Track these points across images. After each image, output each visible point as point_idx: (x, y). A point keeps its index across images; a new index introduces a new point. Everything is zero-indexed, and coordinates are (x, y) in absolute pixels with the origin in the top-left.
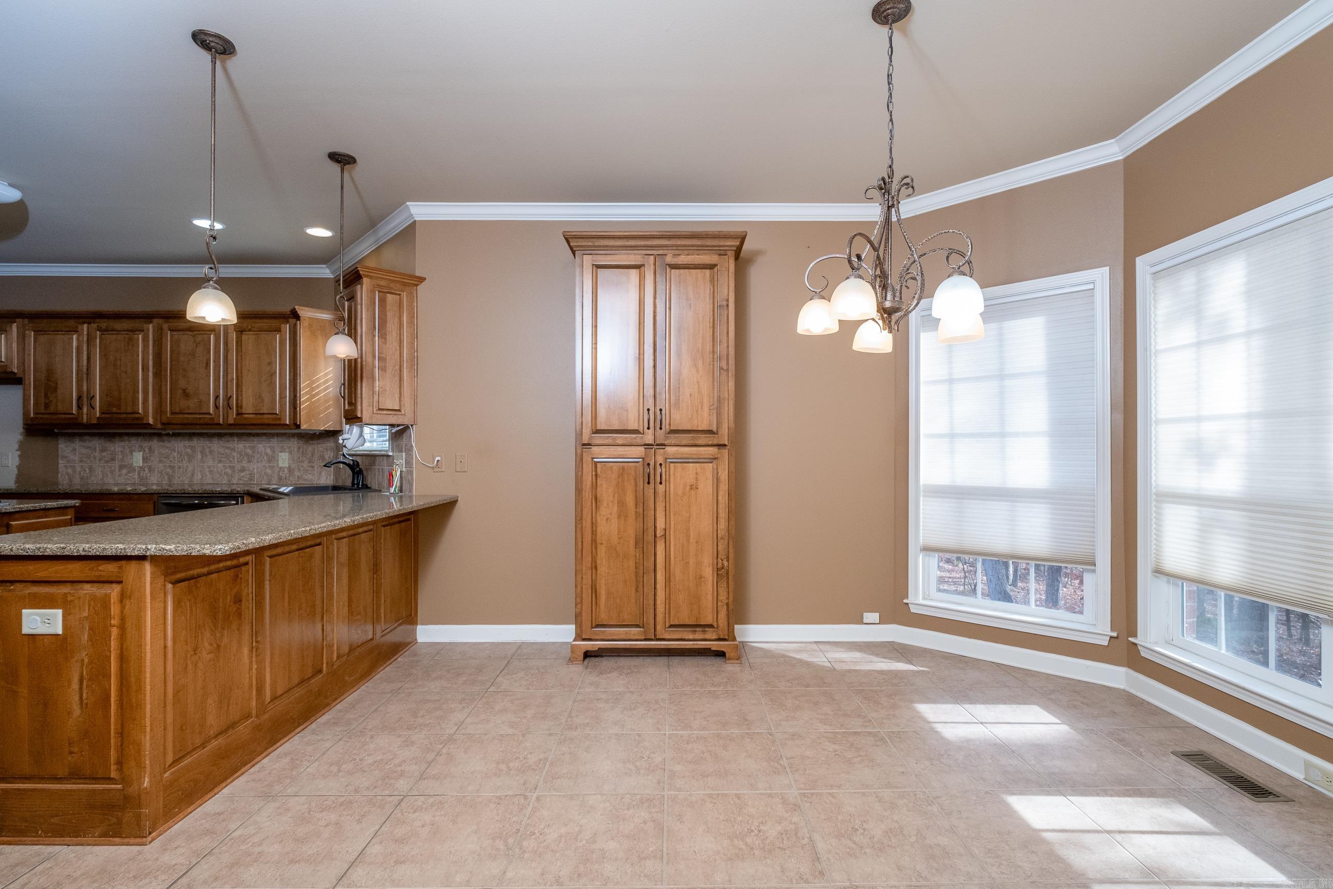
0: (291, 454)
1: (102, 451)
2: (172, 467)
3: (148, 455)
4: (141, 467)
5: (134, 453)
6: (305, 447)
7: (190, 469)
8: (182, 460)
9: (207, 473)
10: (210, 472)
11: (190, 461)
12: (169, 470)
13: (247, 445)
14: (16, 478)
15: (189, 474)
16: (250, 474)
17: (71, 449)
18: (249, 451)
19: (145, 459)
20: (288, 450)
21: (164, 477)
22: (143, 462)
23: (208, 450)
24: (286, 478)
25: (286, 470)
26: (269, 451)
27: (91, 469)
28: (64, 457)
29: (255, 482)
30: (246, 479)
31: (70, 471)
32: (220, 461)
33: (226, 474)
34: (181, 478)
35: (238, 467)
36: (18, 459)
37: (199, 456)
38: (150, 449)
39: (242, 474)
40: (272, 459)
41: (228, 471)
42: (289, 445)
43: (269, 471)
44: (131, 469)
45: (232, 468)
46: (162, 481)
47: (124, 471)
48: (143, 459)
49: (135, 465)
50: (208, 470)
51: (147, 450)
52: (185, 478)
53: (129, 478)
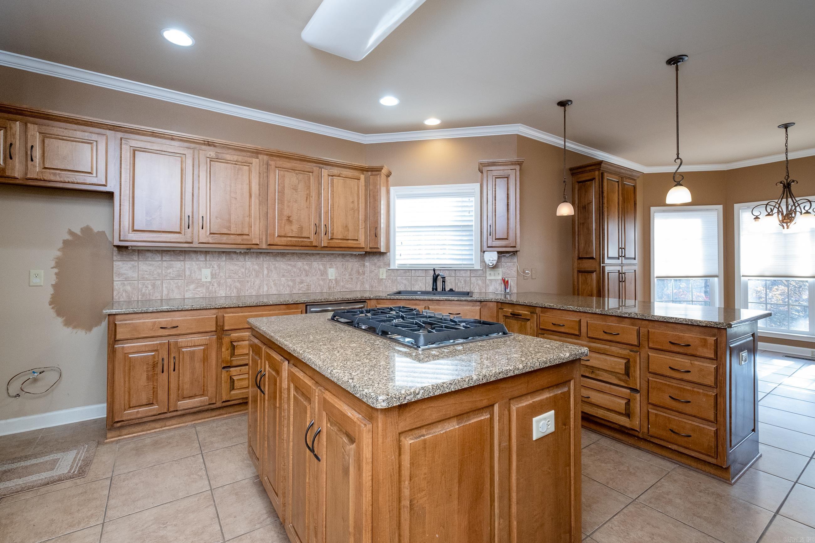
0: (337, 269)
2: (240, 282)
3: (218, 271)
4: (210, 282)
5: (203, 270)
6: (347, 263)
7: (258, 282)
8: (250, 276)
9: (273, 286)
10: (275, 284)
11: (257, 276)
12: (238, 285)
13: (305, 263)
14: (51, 298)
15: (257, 287)
16: (308, 285)
17: (130, 266)
18: (307, 267)
19: (213, 276)
20: (335, 266)
21: (232, 291)
22: (212, 278)
23: (273, 266)
24: (334, 288)
25: (334, 281)
26: (321, 267)
27: (154, 286)
28: (119, 275)
29: (311, 292)
30: (305, 290)
31: (129, 288)
32: (283, 276)
33: (289, 286)
34: (249, 291)
35: (298, 280)
36: (54, 277)
37: (266, 272)
38: (219, 266)
39: (301, 286)
40: (324, 273)
41: (291, 284)
42: (335, 263)
43: (321, 283)
44: (199, 283)
45: (294, 281)
46: (231, 293)
47: (192, 287)
48: (212, 275)
49: (203, 280)
50: (273, 283)
51: (215, 266)
52: (252, 291)
53: (197, 292)
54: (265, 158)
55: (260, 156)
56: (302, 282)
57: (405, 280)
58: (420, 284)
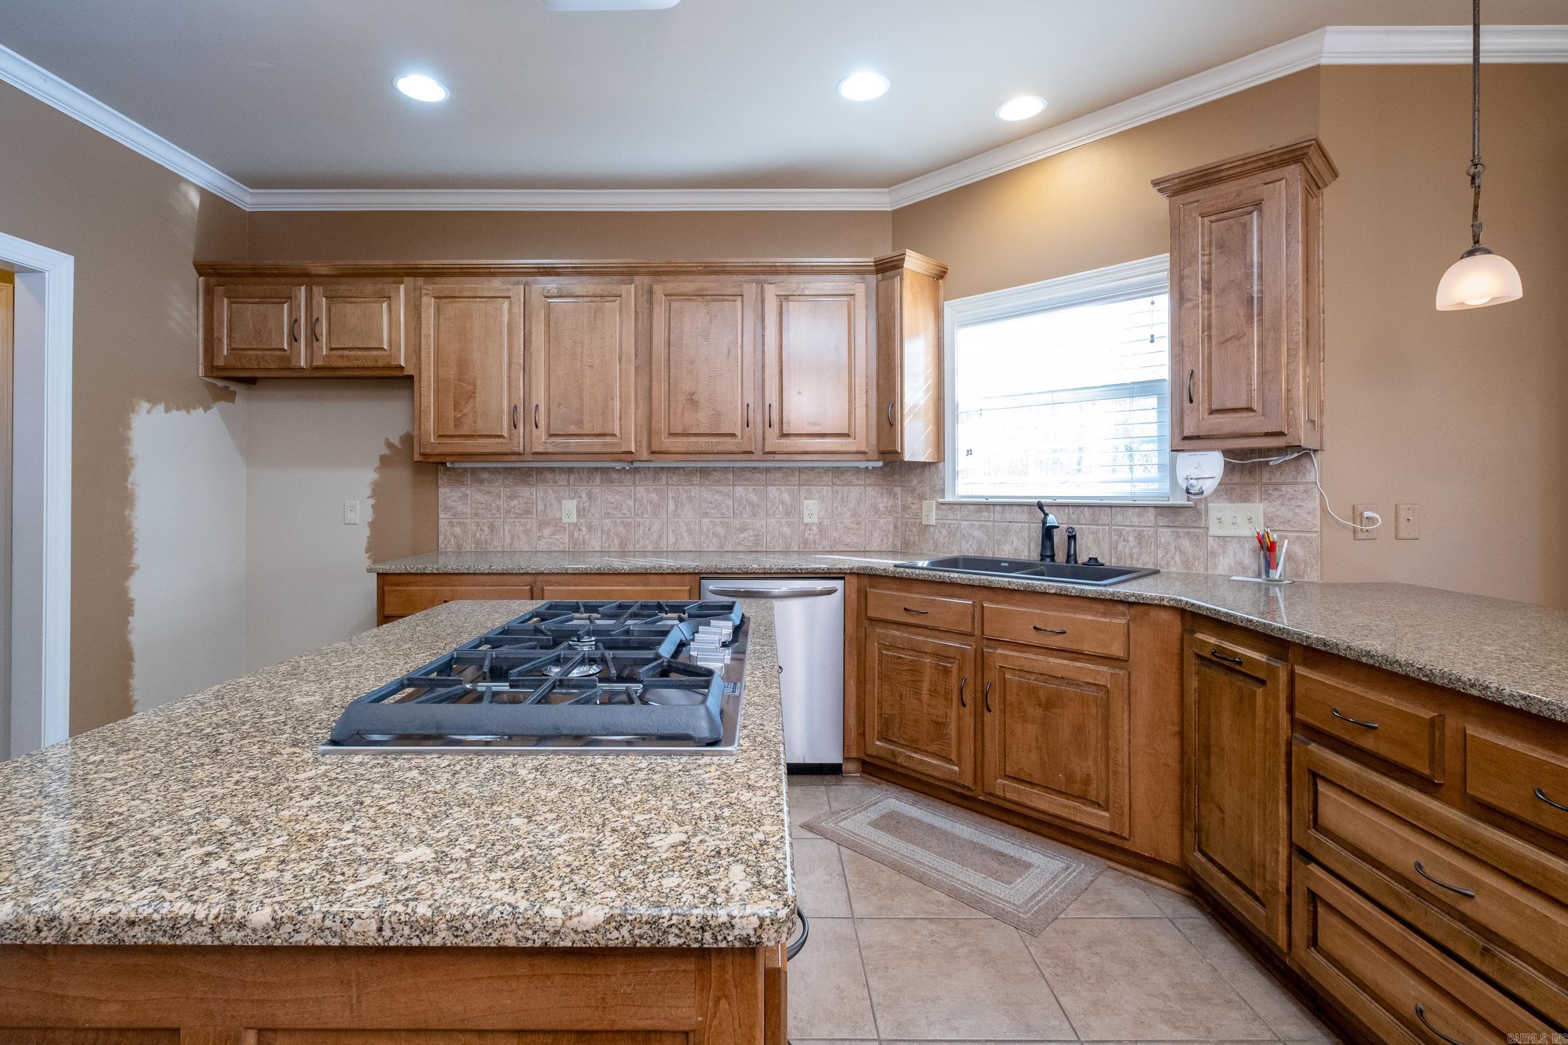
0: (824, 501)
1: (510, 498)
2: (626, 525)
3: (587, 504)
4: (575, 525)
5: (564, 502)
6: (846, 489)
7: (656, 526)
8: (642, 513)
9: (685, 534)
10: (690, 532)
11: (655, 514)
12: (620, 529)
13: (750, 488)
14: (368, 542)
15: (655, 535)
16: (756, 536)
17: (460, 494)
18: (753, 497)
19: (581, 512)
20: (817, 496)
21: (612, 541)
22: (579, 516)
23: (685, 495)
24: (814, 542)
25: (814, 528)
26: (786, 497)
27: (492, 527)
28: (447, 508)
29: (764, 550)
30: (749, 544)
31: (458, 530)
32: (706, 515)
33: (716, 535)
34: (641, 542)
35: (735, 523)
36: (370, 511)
37: (671, 506)
38: (589, 495)
39: (742, 536)
40: (793, 510)
41: (720, 530)
42: (819, 488)
43: (787, 530)
44: (558, 526)
45: (725, 525)
46: (609, 545)
47: (547, 531)
48: (579, 511)
49: (565, 520)
50: (685, 528)
51: (584, 496)
52: (647, 542)
53: (556, 542)
54: (647, 280)
55: (638, 279)
56: (743, 529)
57: (979, 529)
58: (1015, 542)
